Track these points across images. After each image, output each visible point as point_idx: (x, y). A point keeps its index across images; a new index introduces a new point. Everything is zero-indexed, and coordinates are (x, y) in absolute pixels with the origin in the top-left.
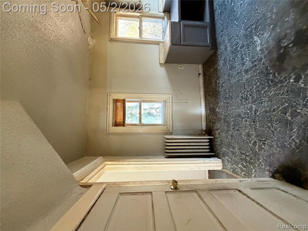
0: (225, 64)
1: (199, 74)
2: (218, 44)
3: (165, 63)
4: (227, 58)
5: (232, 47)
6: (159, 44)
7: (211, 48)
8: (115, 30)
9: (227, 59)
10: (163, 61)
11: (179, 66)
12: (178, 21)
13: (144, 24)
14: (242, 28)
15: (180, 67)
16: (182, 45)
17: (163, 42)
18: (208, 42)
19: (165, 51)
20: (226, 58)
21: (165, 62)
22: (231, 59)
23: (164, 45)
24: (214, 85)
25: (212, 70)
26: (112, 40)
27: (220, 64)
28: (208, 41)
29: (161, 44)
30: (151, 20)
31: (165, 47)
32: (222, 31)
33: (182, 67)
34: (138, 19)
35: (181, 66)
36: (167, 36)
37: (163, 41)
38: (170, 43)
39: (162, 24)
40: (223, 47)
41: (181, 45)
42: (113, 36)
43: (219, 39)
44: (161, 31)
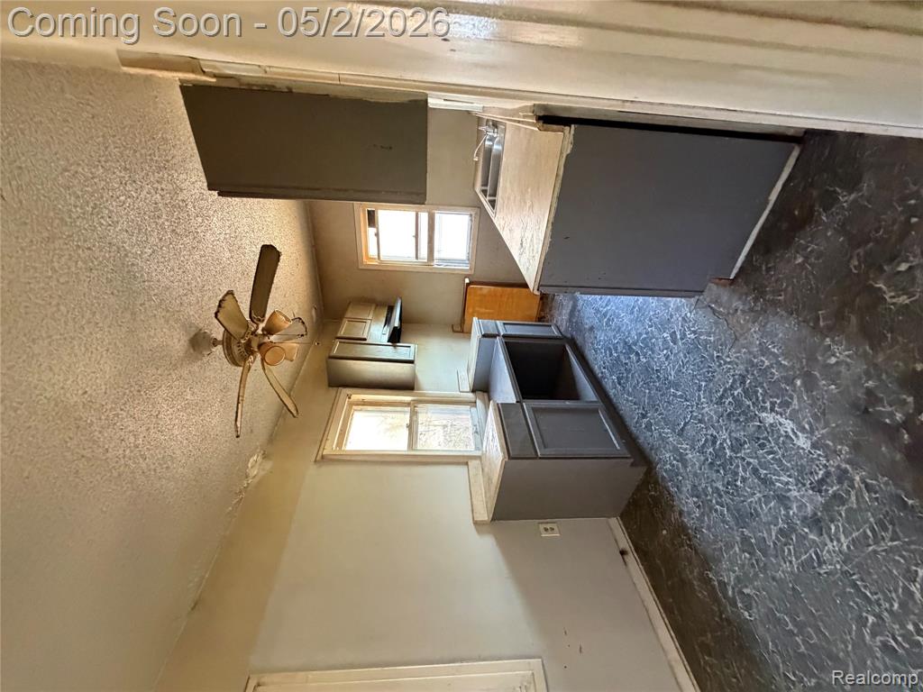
0: (706, 507)
1: (623, 553)
2: (648, 450)
3: (493, 519)
4: (703, 486)
5: (702, 452)
6: (467, 464)
7: (632, 460)
8: (340, 434)
9: (705, 490)
10: (484, 515)
11: (542, 527)
12: (515, 402)
13: (421, 418)
14: (703, 400)
15: (546, 530)
16: (540, 458)
17: (479, 458)
18: (617, 445)
19: (490, 479)
20: (700, 485)
21: (491, 516)
22: (719, 485)
23: (482, 464)
24: (702, 594)
25: (664, 532)
26: (323, 460)
27: (685, 509)
28: (615, 442)
29: (472, 463)
30: (442, 410)
31: (486, 469)
32: (644, 416)
33: (551, 531)
34: (408, 409)
35: (548, 526)
36: (491, 438)
37: (478, 453)
38: (501, 454)
39: (472, 417)
40: (668, 455)
41: (536, 457)
42: (330, 448)
43: (645, 438)
44: (471, 431)
